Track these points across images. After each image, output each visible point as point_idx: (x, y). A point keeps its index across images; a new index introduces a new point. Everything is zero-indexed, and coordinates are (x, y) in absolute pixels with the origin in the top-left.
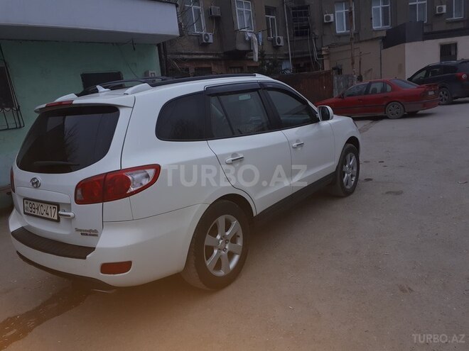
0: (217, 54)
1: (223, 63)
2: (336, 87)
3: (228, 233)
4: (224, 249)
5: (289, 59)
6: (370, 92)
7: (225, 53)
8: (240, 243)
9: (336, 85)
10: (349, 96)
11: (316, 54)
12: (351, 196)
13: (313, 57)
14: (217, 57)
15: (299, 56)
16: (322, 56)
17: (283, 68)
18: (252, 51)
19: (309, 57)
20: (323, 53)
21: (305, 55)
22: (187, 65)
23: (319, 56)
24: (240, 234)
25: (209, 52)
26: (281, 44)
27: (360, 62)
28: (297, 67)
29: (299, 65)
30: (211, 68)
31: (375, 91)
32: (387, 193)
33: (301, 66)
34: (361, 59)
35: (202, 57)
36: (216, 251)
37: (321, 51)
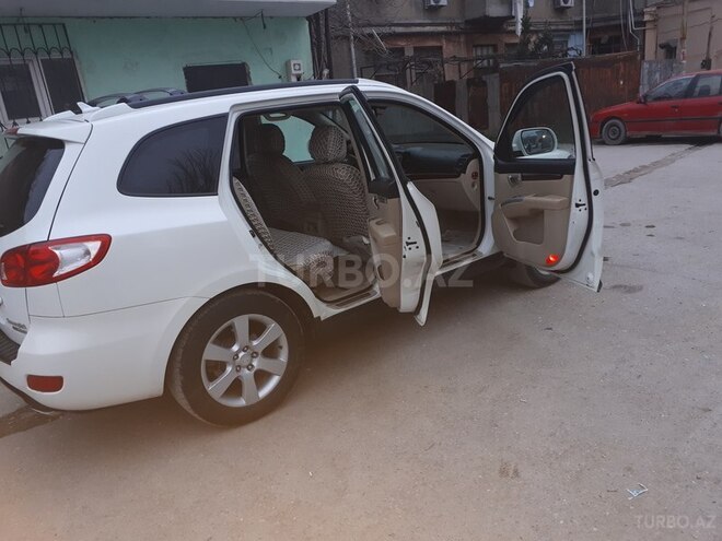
0: (452, 25)
1: (462, 40)
2: (646, 82)
3: (255, 343)
4: (250, 367)
5: (581, 30)
6: (696, 94)
7: (466, 21)
8: (284, 357)
9: (646, 78)
10: (659, 99)
11: (631, 19)
12: (551, 287)
13: (626, 25)
14: (454, 29)
15: (602, 24)
16: (644, 24)
17: (569, 46)
18: (514, 17)
19: (618, 27)
20: (647, 18)
21: (613, 23)
22: (401, 43)
23: (638, 24)
24: (284, 342)
25: (439, 21)
26: (569, 5)
27: (710, 34)
28: (595, 45)
29: (600, 39)
30: (441, 48)
31: (706, 92)
32: (615, 287)
33: (602, 42)
34: (712, 28)
35: (427, 29)
36: (229, 369)
37: (643, 14)
